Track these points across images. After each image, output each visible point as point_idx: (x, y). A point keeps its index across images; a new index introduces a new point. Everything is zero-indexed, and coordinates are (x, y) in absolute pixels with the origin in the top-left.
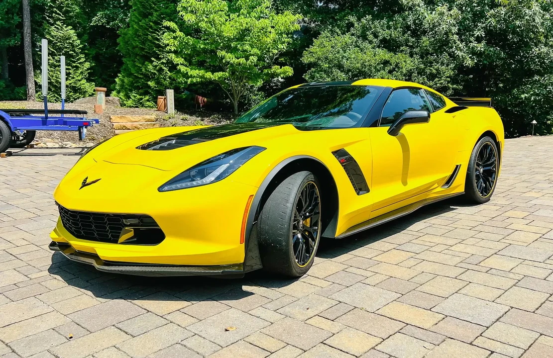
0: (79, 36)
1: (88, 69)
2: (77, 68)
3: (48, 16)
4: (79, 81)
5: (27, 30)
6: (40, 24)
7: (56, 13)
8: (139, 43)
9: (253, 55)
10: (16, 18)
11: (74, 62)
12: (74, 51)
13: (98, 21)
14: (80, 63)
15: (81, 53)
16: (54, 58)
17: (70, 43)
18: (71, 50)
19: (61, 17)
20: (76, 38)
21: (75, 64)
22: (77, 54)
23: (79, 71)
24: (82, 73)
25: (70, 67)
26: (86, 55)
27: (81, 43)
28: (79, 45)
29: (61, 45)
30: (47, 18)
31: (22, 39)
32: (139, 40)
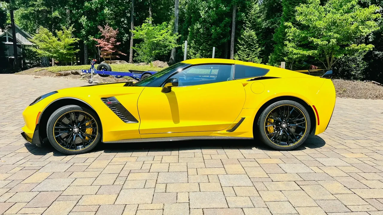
0: (257, 34)
1: (260, 51)
2: (254, 51)
3: (244, 26)
4: (254, 58)
5: (233, 34)
6: (240, 30)
7: (248, 24)
8: (282, 36)
9: (333, 38)
10: (229, 29)
11: (253, 48)
12: (253, 43)
13: (266, 25)
14: (255, 49)
15: (257, 43)
16: (243, 47)
17: (251, 38)
18: (251, 42)
19: (249, 26)
20: (255, 35)
21: (253, 49)
22: (255, 44)
23: (254, 53)
24: (256, 54)
25: (250, 51)
26: (260, 44)
27: (257, 38)
28: (256, 39)
29: (248, 40)
30: (244, 27)
31: (231, 38)
32: (282, 34)
